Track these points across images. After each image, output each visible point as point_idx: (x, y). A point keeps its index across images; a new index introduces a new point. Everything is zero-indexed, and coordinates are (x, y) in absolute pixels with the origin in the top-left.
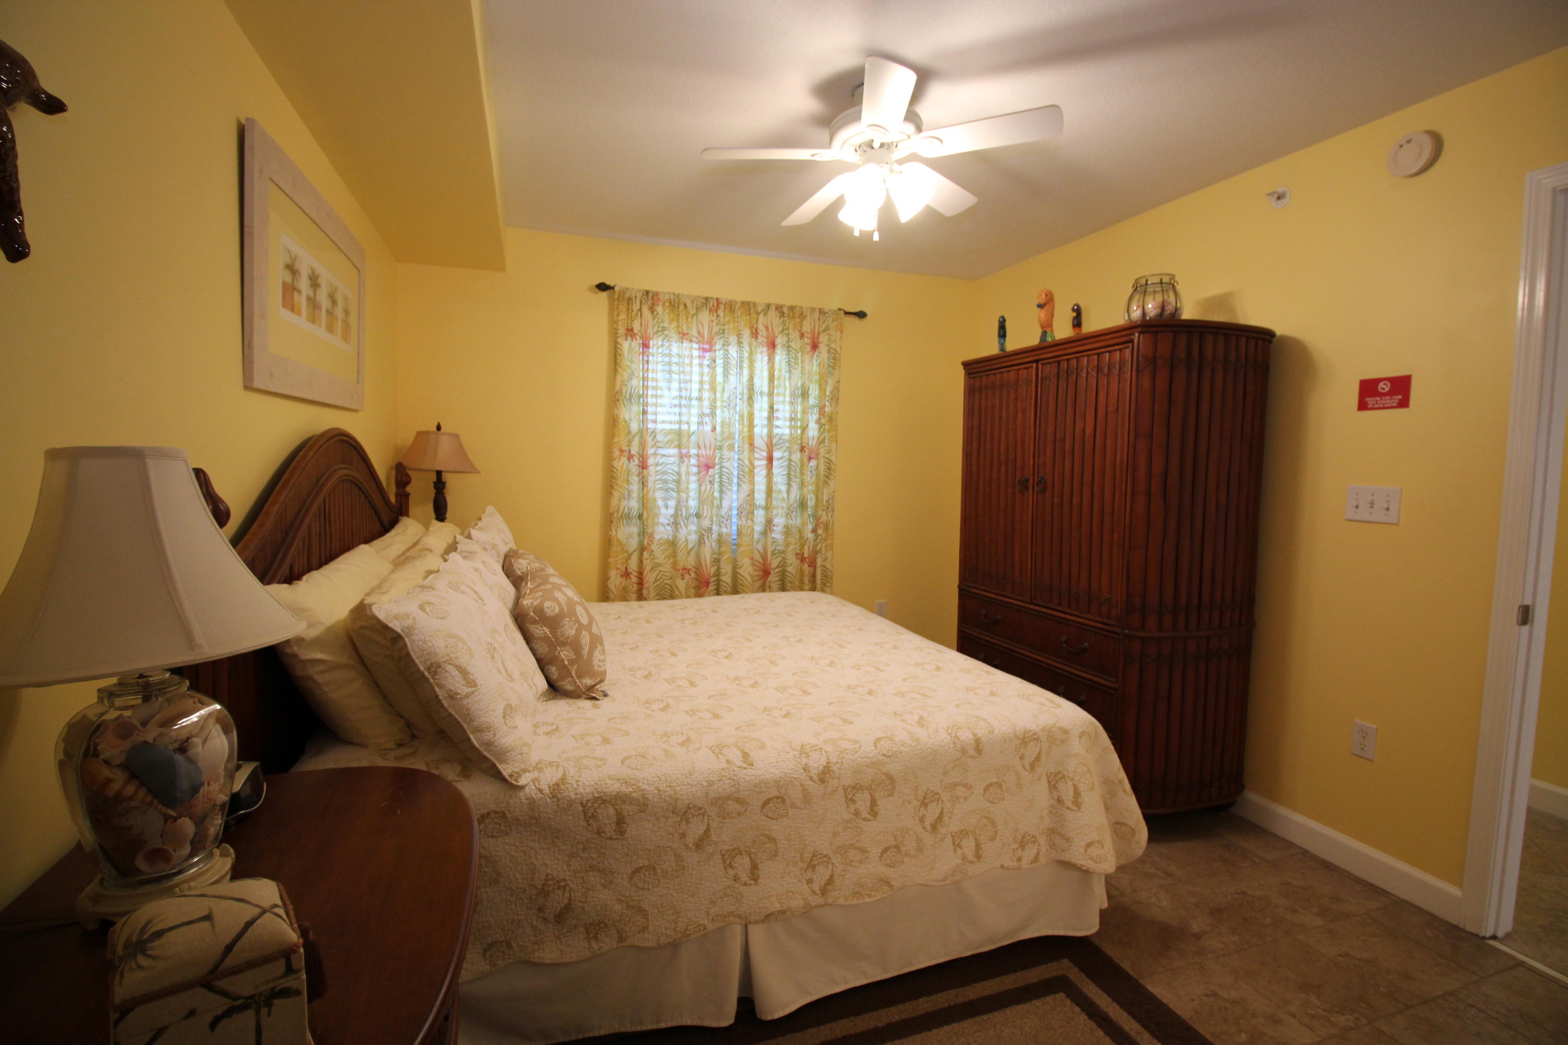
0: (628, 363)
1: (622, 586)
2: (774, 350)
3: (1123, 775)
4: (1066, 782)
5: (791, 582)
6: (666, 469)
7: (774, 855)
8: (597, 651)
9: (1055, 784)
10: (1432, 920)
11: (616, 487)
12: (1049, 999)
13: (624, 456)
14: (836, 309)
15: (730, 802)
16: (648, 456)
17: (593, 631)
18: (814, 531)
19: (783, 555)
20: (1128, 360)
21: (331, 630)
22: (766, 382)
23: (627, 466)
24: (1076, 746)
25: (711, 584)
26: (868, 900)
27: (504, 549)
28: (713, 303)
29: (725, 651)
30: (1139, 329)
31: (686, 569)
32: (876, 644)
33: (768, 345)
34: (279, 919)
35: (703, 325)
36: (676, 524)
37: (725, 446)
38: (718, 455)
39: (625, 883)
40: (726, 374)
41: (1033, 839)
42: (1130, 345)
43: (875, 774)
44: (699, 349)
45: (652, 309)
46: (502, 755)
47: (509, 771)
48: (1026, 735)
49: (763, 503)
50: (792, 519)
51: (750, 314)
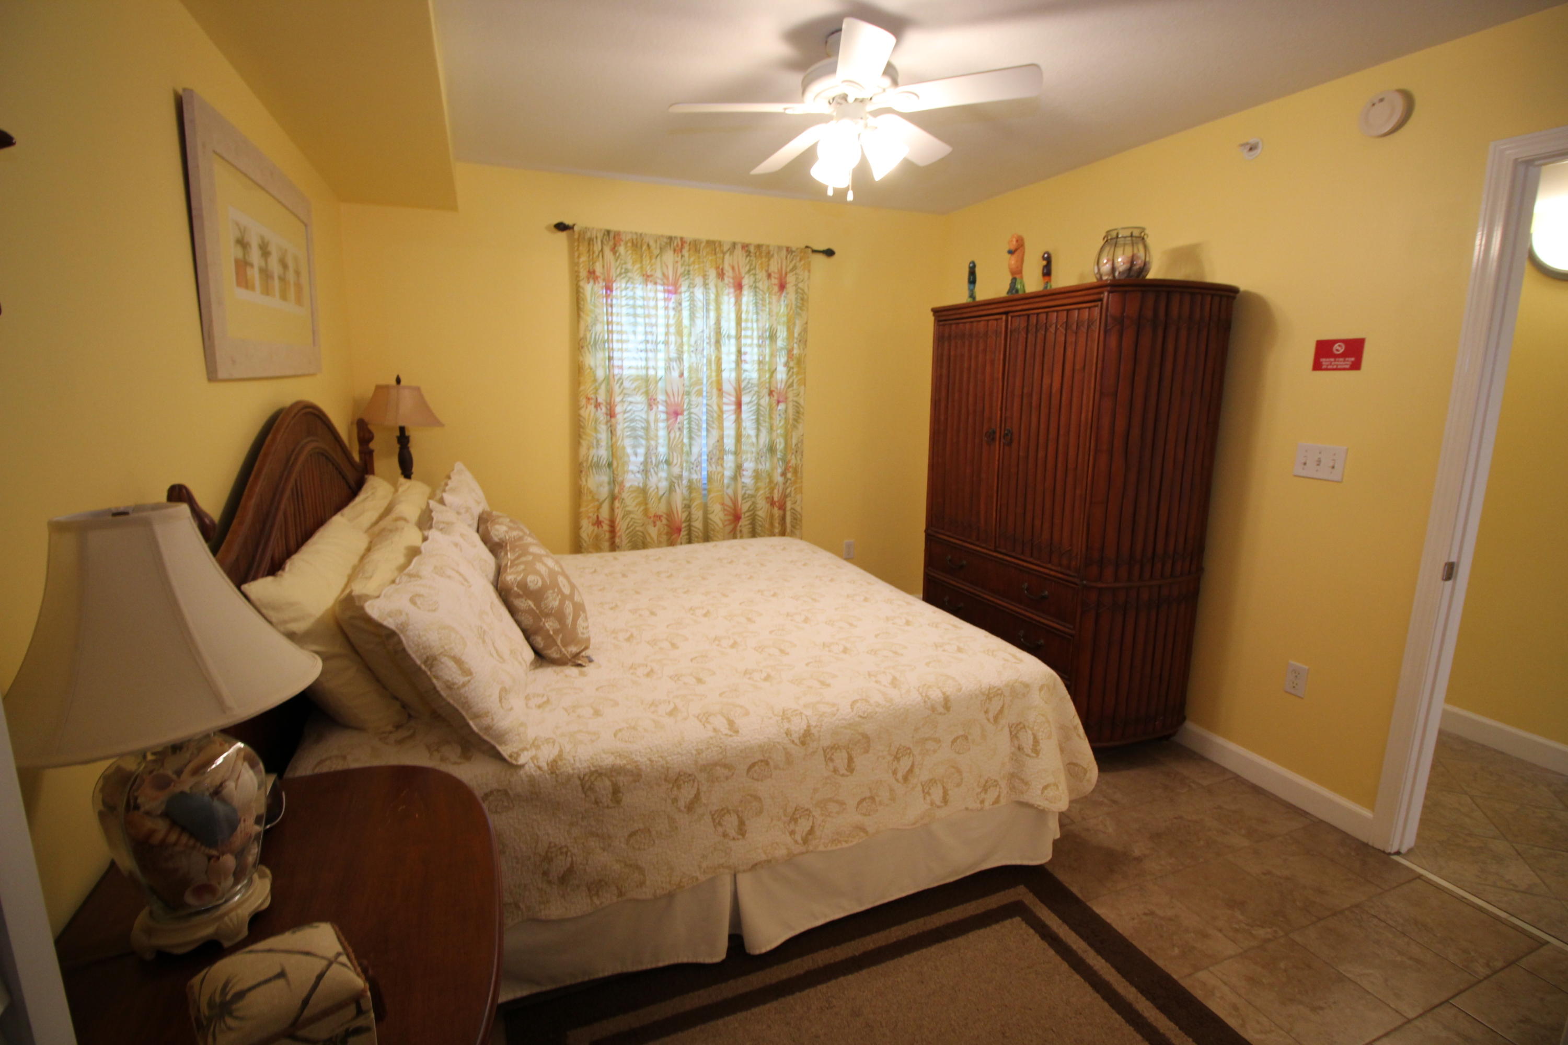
0: (592, 307)
1: (594, 534)
2: (741, 291)
3: (1077, 721)
4: (1026, 732)
5: (761, 526)
6: (633, 416)
7: (759, 812)
8: (580, 618)
9: (1016, 734)
10: (1345, 838)
11: (584, 437)
12: (1007, 923)
13: (591, 404)
14: (803, 246)
15: (718, 768)
16: (616, 404)
17: (575, 600)
18: (784, 474)
19: (753, 499)
20: (1096, 320)
21: (320, 621)
22: (733, 324)
23: (595, 414)
24: (1037, 698)
25: (683, 530)
26: (845, 845)
27: (477, 510)
28: (678, 243)
29: (703, 608)
30: (1109, 288)
31: (657, 516)
32: (848, 596)
33: (735, 287)
34: (345, 969)
35: (667, 267)
36: (646, 472)
37: (694, 391)
38: (686, 401)
39: (623, 846)
40: (692, 317)
41: (995, 783)
42: (1099, 303)
43: (852, 734)
44: (665, 291)
45: (614, 250)
46: (501, 737)
47: (509, 752)
48: (991, 692)
49: (733, 449)
50: (761, 463)
51: (715, 254)
